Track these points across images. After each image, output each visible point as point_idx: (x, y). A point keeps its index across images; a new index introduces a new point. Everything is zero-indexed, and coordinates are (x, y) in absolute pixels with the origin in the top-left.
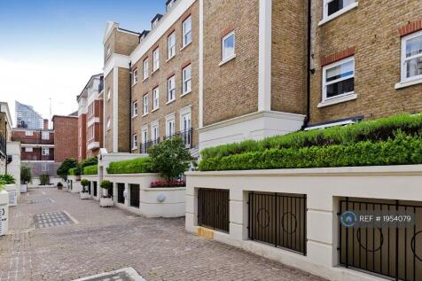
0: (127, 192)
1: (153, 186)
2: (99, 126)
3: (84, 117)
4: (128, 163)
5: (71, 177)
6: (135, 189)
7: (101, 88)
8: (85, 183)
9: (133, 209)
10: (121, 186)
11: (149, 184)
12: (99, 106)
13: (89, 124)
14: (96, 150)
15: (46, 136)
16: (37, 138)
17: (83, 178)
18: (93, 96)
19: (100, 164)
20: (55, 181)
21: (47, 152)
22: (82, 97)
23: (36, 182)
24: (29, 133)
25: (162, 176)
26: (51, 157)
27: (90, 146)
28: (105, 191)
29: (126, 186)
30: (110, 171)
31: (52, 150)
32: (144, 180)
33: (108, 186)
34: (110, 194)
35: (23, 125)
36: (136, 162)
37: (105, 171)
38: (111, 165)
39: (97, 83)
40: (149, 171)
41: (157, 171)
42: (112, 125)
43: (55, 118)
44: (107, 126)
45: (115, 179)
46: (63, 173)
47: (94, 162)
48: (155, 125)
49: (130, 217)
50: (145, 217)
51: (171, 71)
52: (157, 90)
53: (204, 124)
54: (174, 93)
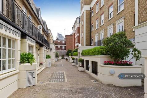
0: (90, 65)
1: (106, 63)
2: (79, 37)
3: (74, 34)
4: (91, 50)
5: (70, 56)
6: (95, 64)
7: (80, 22)
8: (73, 59)
9: (93, 75)
10: (87, 62)
11: (103, 62)
12: (79, 28)
13: (76, 36)
14: (77, 46)
15: (63, 42)
16: (61, 43)
17: (74, 57)
18: (77, 26)
19: (78, 51)
20: (66, 57)
21: (64, 48)
22: (74, 27)
23: (60, 58)
24: (59, 42)
25: (111, 57)
26: (65, 49)
27: (76, 45)
28: (80, 64)
29: (90, 62)
30: (83, 54)
31: (65, 47)
32: (100, 60)
33: (82, 61)
34: (83, 66)
35: (57, 39)
36: (95, 49)
37: (80, 54)
38: (83, 51)
39: (78, 20)
40: (103, 54)
41: (109, 55)
42: (84, 35)
43: (66, 35)
44: (82, 36)
45: (85, 58)
46: (67, 55)
47: (77, 51)
48: (102, 32)
49: (92, 81)
50: (101, 83)
51: (110, 3)
52: (103, 15)
53: (139, 23)
54: (112, 14)
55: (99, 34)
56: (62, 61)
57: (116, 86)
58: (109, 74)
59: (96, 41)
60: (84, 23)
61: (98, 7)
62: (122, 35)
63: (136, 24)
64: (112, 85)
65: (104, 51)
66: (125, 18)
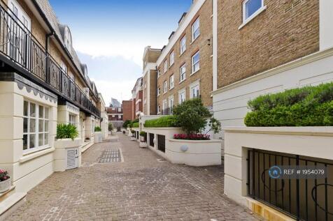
0: (155, 140)
1: (176, 137)
2: (141, 103)
3: (135, 100)
4: (156, 120)
5: (128, 129)
6: (162, 139)
7: (142, 84)
8: (133, 132)
9: (160, 152)
10: (152, 136)
11: (173, 136)
12: (141, 92)
13: (137, 103)
14: (139, 115)
15: (120, 110)
16: (116, 111)
17: (133, 129)
18: (139, 89)
19: (140, 121)
20: (123, 130)
21: (120, 117)
22: (134, 90)
23: (115, 130)
24: (113, 109)
25: (183, 130)
26: (121, 119)
27: (137, 114)
28: (142, 138)
29: (155, 136)
30: (146, 125)
31: (122, 116)
32: (168, 133)
33: (144, 134)
34: (145, 140)
35: (111, 106)
36: (162, 119)
37: (143, 126)
38: (146, 122)
39: (140, 82)
40: (173, 126)
41: (179, 126)
42: (147, 101)
43: (123, 101)
44: (144, 102)
45: (149, 131)
46: (125, 126)
47: (138, 121)
48: (172, 98)
49: (158, 160)
50: (170, 162)
51: (182, 62)
52: (173, 77)
53: (218, 87)
54: (184, 75)
55: (168, 100)
56: (117, 135)
57: (188, 166)
58: (179, 150)
59: (164, 109)
60: (148, 86)
61: (166, 66)
62: (197, 102)
63: (215, 88)
64: (184, 165)
65: (174, 122)
66: (200, 81)
